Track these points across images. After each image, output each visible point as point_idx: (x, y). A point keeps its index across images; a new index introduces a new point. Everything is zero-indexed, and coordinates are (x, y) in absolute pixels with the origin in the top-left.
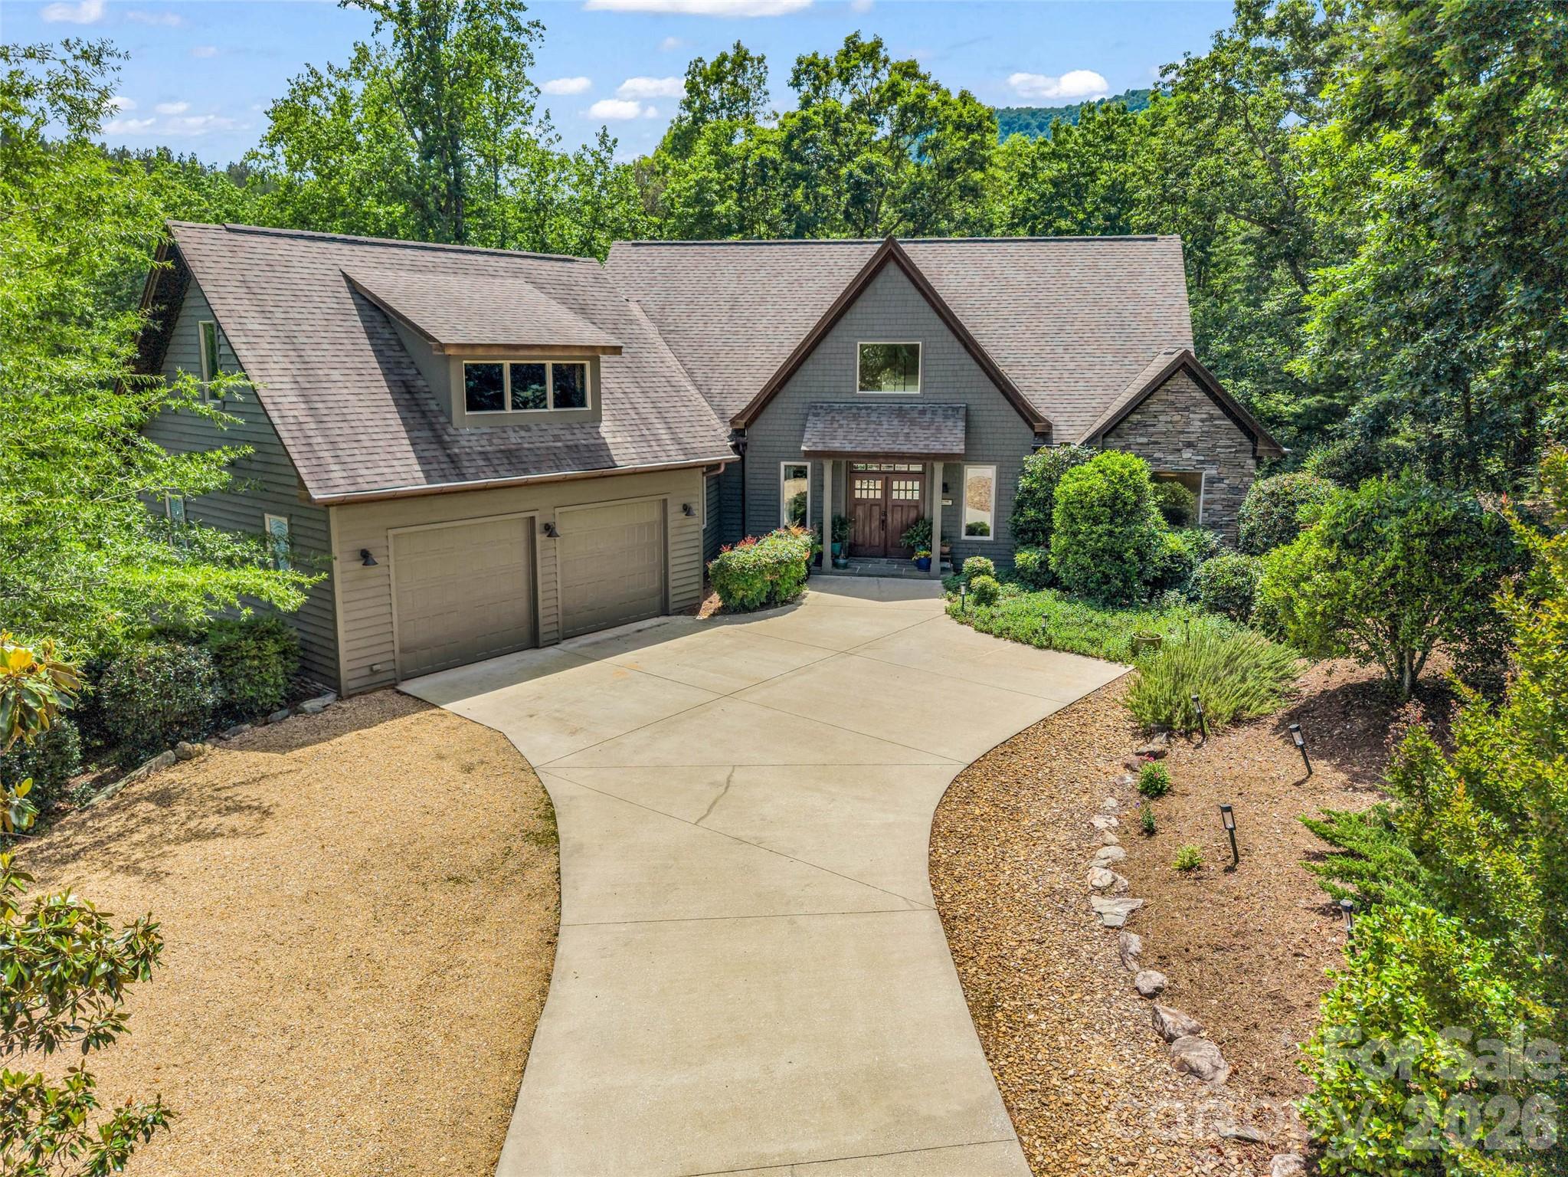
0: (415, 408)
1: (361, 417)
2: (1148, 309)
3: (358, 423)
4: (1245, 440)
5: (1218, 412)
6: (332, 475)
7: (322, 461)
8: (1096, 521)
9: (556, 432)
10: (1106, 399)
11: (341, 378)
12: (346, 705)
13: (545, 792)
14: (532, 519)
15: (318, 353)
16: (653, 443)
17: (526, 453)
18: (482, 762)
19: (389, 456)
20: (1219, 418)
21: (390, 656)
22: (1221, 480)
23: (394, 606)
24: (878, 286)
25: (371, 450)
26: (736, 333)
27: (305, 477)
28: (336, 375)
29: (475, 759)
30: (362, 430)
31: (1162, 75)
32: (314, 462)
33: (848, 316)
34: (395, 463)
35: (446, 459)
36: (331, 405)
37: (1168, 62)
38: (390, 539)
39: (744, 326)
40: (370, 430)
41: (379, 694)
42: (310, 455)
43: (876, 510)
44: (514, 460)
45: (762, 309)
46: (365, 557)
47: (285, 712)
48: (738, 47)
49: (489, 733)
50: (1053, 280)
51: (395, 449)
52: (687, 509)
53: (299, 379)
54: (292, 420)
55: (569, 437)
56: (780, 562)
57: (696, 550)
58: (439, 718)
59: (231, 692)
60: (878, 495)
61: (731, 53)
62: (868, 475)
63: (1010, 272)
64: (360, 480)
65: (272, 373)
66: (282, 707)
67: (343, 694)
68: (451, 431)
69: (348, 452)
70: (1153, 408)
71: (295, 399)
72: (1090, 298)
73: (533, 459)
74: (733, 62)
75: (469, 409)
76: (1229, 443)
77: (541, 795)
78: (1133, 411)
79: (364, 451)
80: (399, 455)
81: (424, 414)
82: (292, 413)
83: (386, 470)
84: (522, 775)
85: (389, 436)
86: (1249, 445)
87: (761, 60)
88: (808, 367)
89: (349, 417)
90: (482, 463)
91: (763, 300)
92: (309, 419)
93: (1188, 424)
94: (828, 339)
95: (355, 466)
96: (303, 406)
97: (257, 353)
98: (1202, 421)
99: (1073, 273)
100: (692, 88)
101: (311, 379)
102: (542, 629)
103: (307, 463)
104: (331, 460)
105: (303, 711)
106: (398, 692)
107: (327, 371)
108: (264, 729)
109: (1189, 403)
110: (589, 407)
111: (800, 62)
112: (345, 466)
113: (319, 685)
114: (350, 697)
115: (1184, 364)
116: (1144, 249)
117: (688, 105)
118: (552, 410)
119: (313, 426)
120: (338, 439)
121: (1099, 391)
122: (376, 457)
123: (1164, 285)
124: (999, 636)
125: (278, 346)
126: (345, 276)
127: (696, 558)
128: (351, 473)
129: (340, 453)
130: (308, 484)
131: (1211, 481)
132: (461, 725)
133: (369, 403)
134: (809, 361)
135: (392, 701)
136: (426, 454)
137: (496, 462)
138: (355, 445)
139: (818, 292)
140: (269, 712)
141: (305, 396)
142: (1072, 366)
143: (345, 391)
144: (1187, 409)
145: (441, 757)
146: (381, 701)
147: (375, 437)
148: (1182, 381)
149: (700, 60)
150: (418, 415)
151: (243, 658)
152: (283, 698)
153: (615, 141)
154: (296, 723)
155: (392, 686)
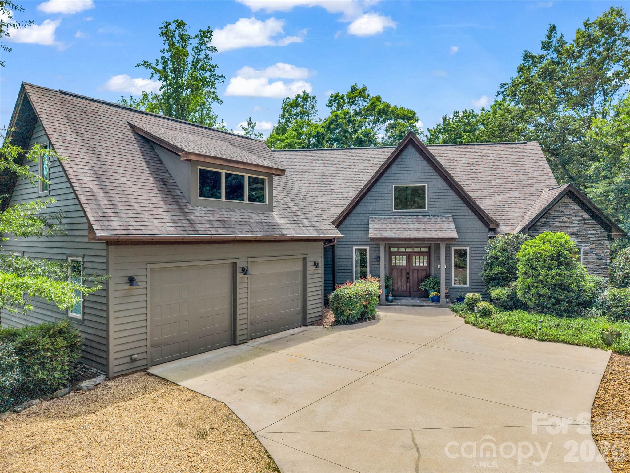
0: (168, 193)
1: (134, 193)
2: (531, 173)
3: (132, 197)
4: (603, 230)
5: (587, 216)
6: (112, 223)
7: (106, 215)
8: (549, 269)
9: (250, 214)
10: (521, 213)
11: (123, 172)
12: (111, 384)
13: (269, 456)
14: (235, 264)
15: (110, 158)
16: (301, 225)
17: (234, 223)
18: (213, 429)
19: (150, 216)
20: (588, 220)
21: (144, 349)
22: (592, 252)
23: (149, 315)
24: (403, 157)
25: (139, 212)
26: (325, 187)
27: (92, 223)
28: (120, 170)
29: (207, 426)
30: (134, 200)
31: (501, 88)
32: (101, 214)
33: (388, 172)
34: (154, 220)
35: (187, 222)
36: (114, 185)
37: (504, 82)
38: (149, 270)
39: (329, 184)
40: (139, 201)
41: (135, 376)
42: (97, 210)
43: (404, 271)
44: (227, 226)
45: (337, 177)
46: (131, 280)
47: (67, 390)
48: (304, 92)
49: (214, 404)
50: (480, 161)
51: (155, 213)
52: (316, 264)
53: (95, 169)
54: (88, 190)
55: (257, 218)
56: (370, 294)
57: (320, 288)
58: (177, 392)
59: (28, 375)
60: (405, 264)
61: (302, 95)
62: (399, 253)
63: (458, 159)
64: (130, 228)
65: (77, 163)
66: (65, 386)
67: (111, 375)
68: (189, 206)
69: (124, 211)
70: (553, 215)
71: (92, 179)
72: (501, 168)
73: (237, 226)
74: (303, 98)
75: (200, 196)
76: (595, 232)
77: (267, 461)
78: (542, 217)
79: (135, 212)
80: (157, 216)
81: (173, 197)
82: (88, 186)
83: (148, 224)
84: (246, 441)
85: (151, 205)
86: (605, 233)
87: (314, 98)
88: (367, 197)
89: (126, 192)
90: (208, 226)
91: (337, 173)
92: (99, 190)
93: (571, 223)
94: (378, 184)
95: (128, 219)
96: (96, 183)
97: (69, 152)
98: (579, 221)
99: (489, 158)
100: (284, 109)
101: (104, 170)
102: (239, 333)
103: (95, 215)
104: (112, 215)
105: (80, 389)
106: (148, 374)
107: (114, 167)
108: (49, 403)
109: (572, 212)
110: (267, 203)
111: (331, 97)
112: (121, 219)
113: (94, 370)
114: (115, 378)
115: (570, 191)
116: (521, 147)
117: (283, 116)
118: (247, 202)
119: (102, 194)
120: (118, 203)
121: (517, 209)
122: (143, 216)
123: (536, 162)
124: (511, 334)
125: (84, 151)
126: (130, 124)
127: (320, 292)
128: (125, 223)
129: (118, 211)
130: (95, 227)
131: (586, 252)
132: (193, 397)
133: (140, 187)
134: (368, 195)
135: (144, 380)
136: (174, 217)
137: (216, 226)
138: (129, 208)
139: (364, 169)
140: (56, 390)
141: (98, 178)
142: (499, 198)
143: (125, 179)
144: (570, 215)
145: (180, 424)
146: (137, 381)
147: (142, 205)
148: (568, 201)
149: (288, 98)
150: (170, 197)
151: (39, 350)
152: (67, 380)
153: (255, 123)
154: (75, 397)
155: (144, 370)
